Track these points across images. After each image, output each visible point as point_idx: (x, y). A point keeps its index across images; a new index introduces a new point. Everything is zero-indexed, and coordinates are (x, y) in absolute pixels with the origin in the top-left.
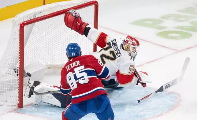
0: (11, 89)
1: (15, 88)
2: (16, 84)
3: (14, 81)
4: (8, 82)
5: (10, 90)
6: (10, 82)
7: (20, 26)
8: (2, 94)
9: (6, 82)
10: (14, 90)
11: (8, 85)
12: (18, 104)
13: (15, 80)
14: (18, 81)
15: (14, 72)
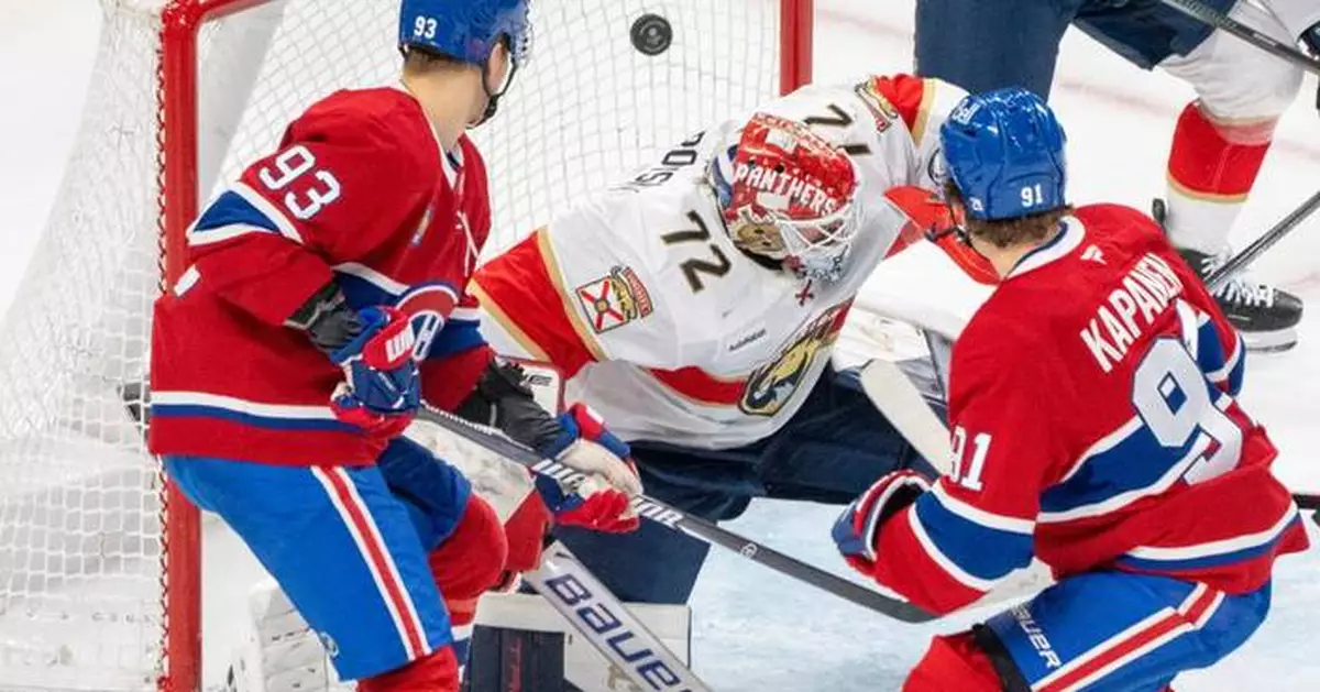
0: (104, 556)
1: (132, 546)
2: (143, 513)
3: (121, 488)
4: (74, 497)
5: (92, 566)
6: (92, 501)
7: (159, 25)
8: (31, 601)
9: (57, 496)
10: (128, 560)
11: (73, 522)
12: (161, 681)
13: (131, 477)
14: (159, 486)
15: (125, 414)
